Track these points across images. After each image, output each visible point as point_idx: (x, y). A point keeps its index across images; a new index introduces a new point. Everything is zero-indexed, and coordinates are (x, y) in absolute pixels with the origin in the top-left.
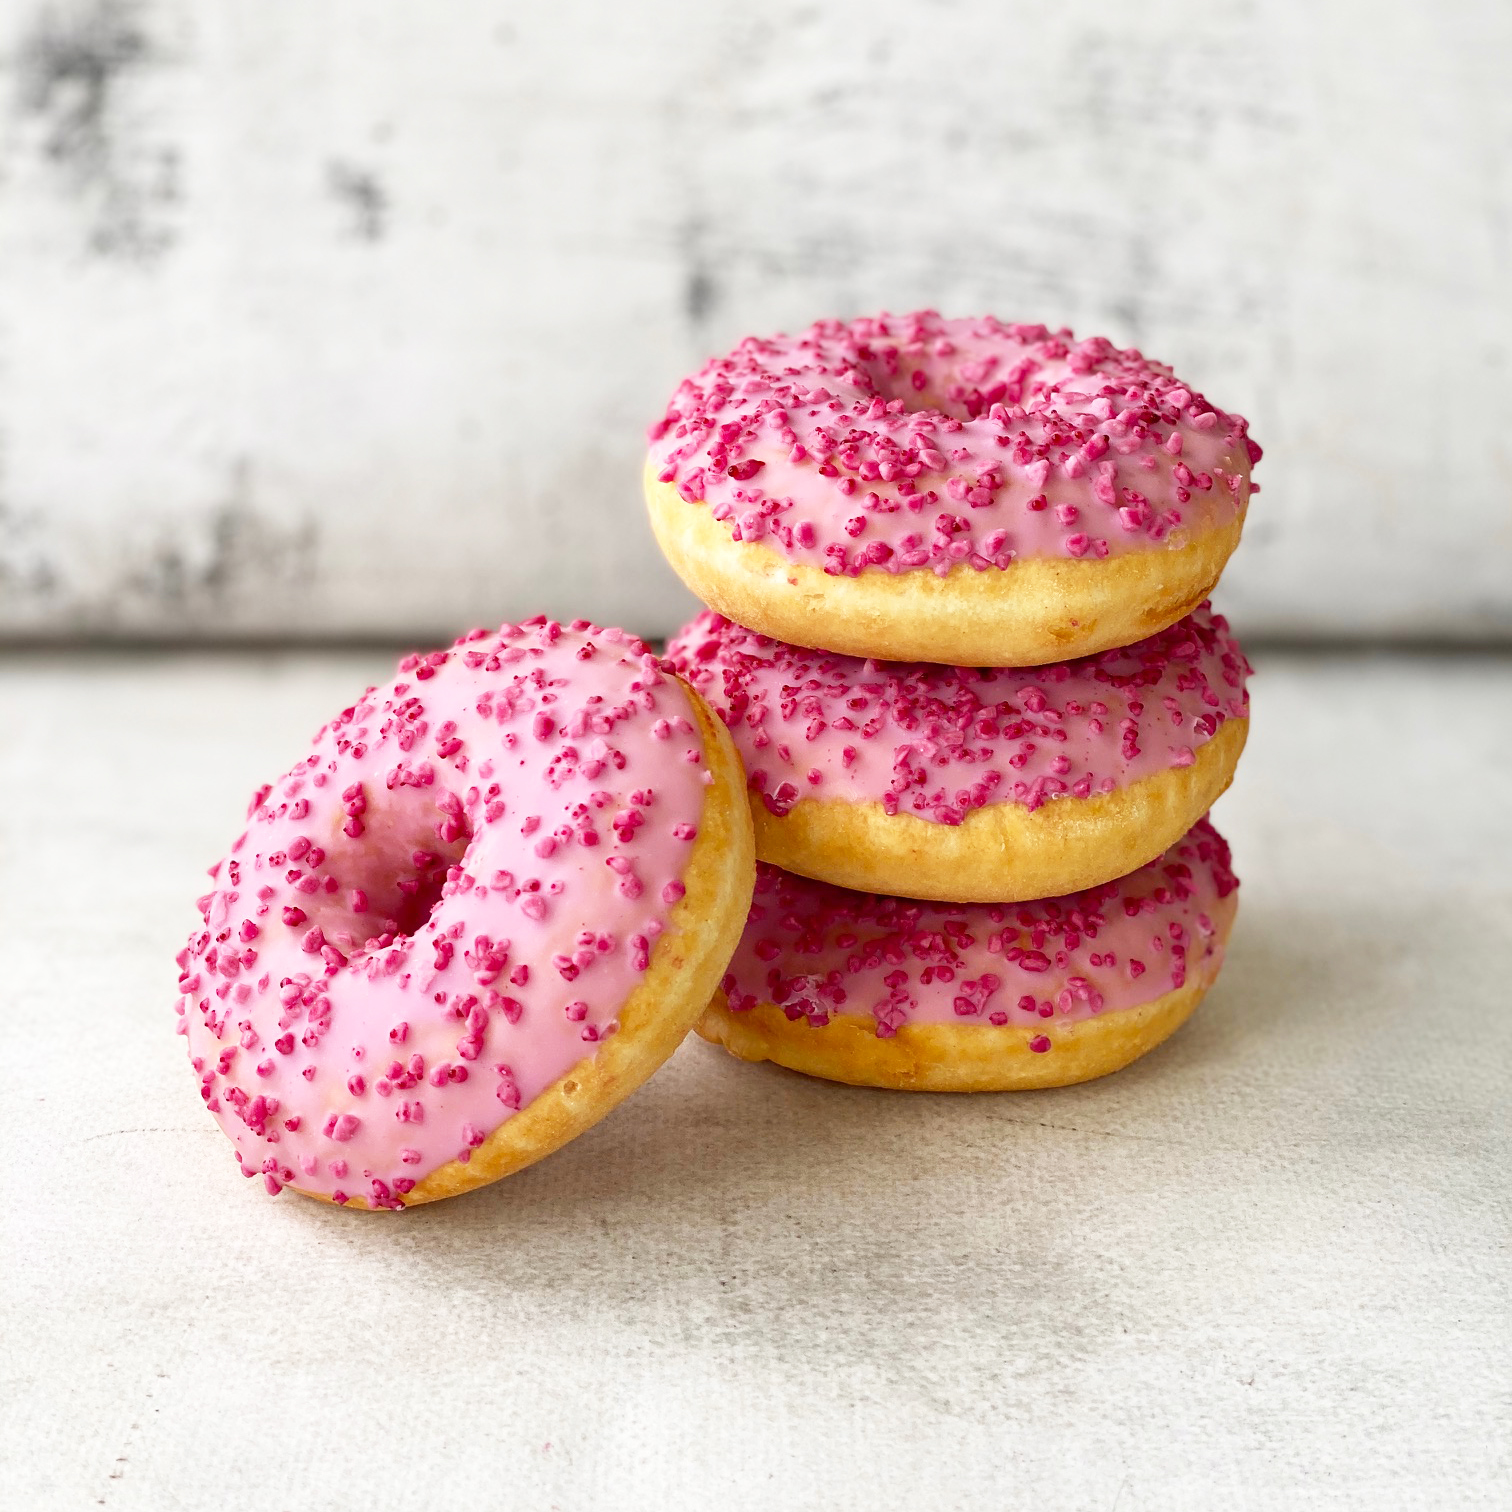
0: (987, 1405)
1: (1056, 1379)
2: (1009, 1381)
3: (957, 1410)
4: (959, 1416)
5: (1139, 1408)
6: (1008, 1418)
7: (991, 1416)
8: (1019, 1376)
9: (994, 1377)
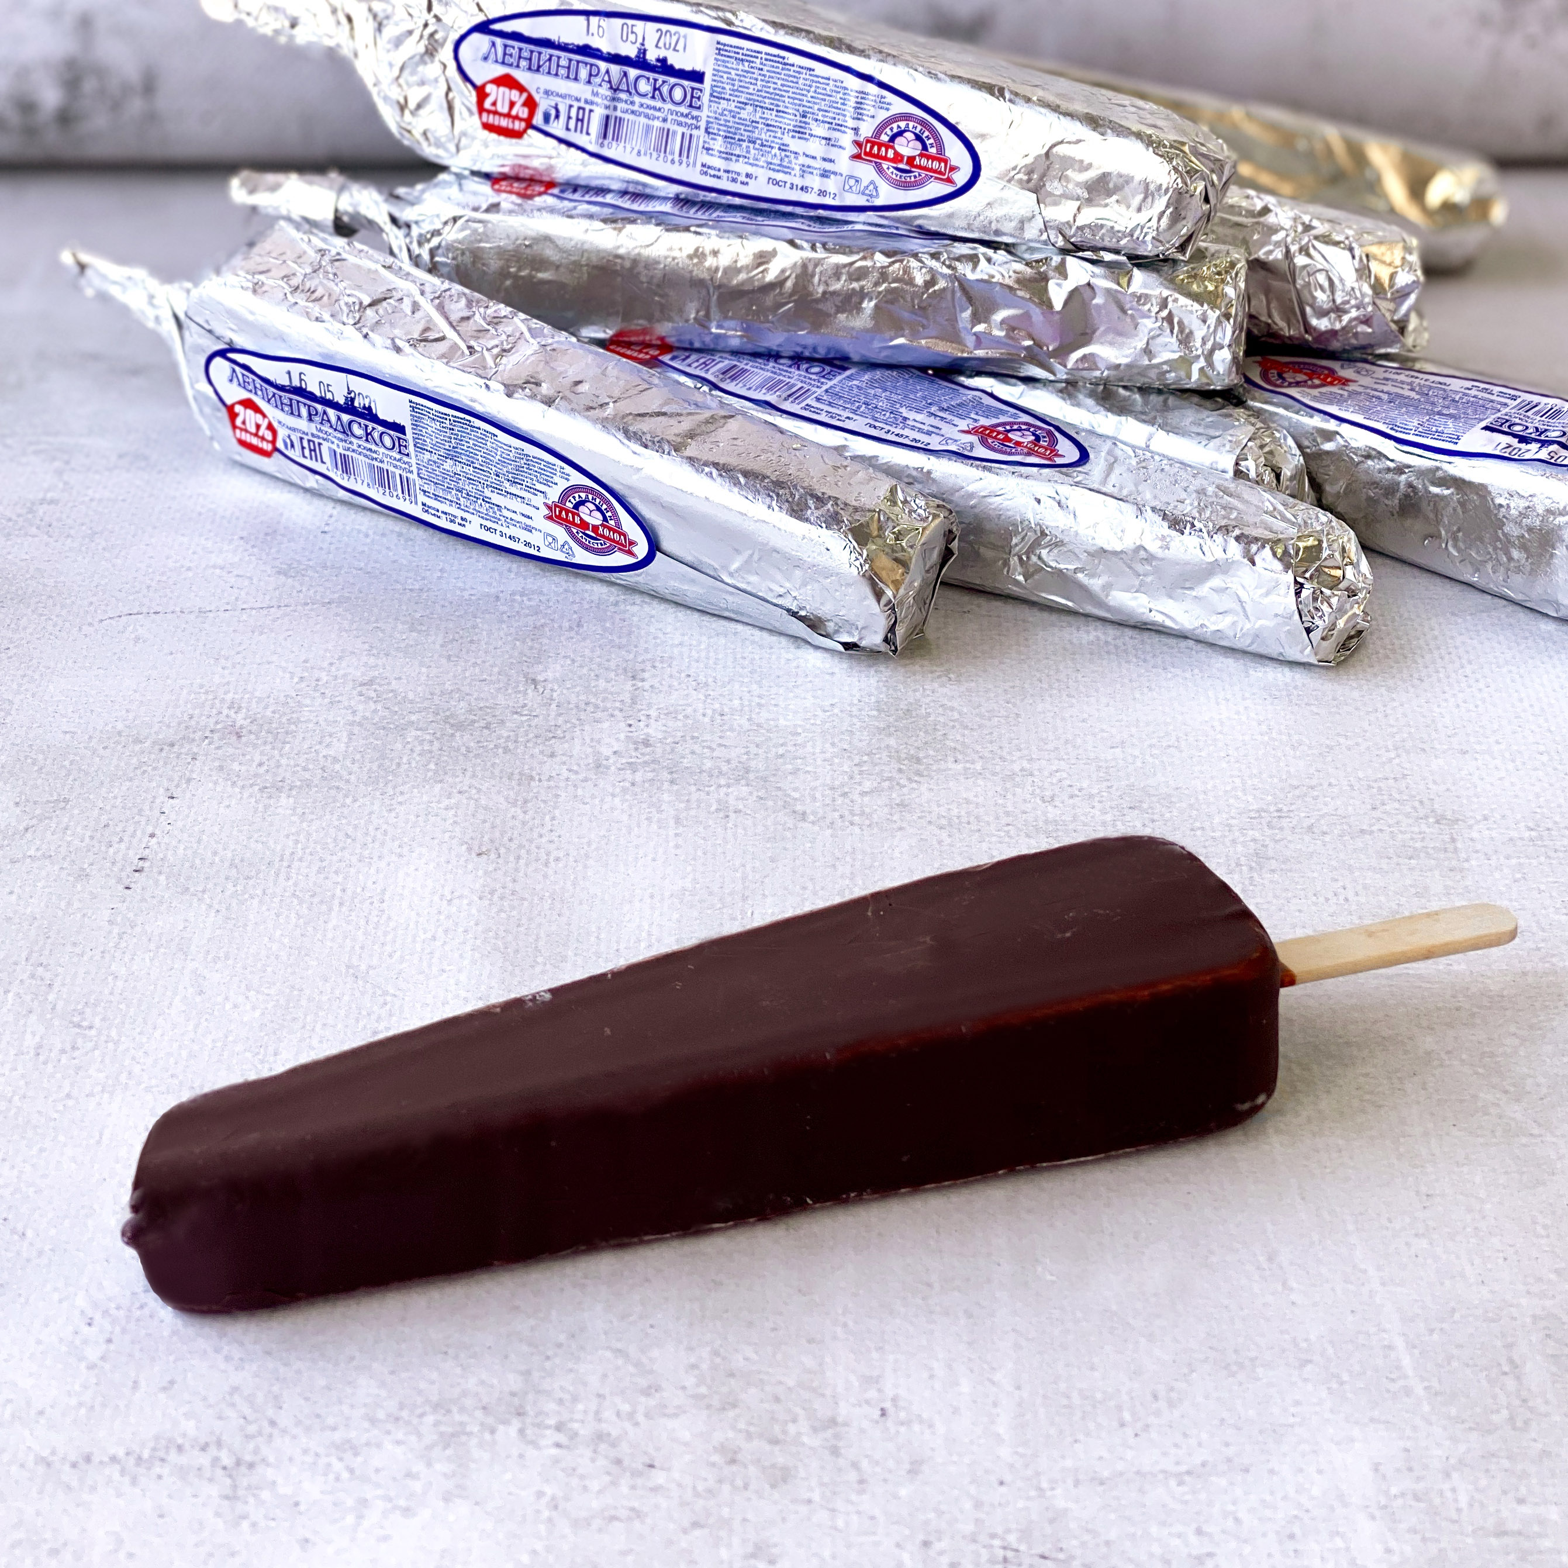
0: (836, 815)
1: (894, 795)
2: (856, 797)
3: (812, 818)
4: (813, 823)
5: (958, 817)
6: (852, 824)
7: (839, 823)
8: (864, 794)
9: (845, 795)
